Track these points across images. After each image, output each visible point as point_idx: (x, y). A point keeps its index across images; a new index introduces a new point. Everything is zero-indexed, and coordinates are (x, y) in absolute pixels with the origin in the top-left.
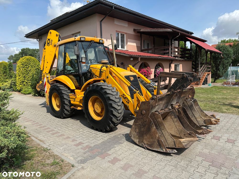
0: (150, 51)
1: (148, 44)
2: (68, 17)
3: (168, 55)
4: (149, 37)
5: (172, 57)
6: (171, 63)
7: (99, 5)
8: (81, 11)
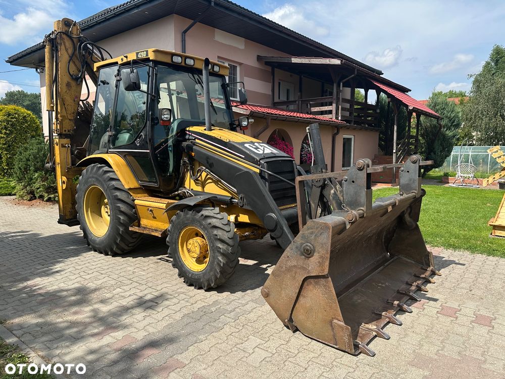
0: (292, 107)
1: (288, 91)
2: (108, 19)
3: (330, 116)
4: (291, 76)
5: (337, 121)
6: (337, 133)
8: (137, 6)
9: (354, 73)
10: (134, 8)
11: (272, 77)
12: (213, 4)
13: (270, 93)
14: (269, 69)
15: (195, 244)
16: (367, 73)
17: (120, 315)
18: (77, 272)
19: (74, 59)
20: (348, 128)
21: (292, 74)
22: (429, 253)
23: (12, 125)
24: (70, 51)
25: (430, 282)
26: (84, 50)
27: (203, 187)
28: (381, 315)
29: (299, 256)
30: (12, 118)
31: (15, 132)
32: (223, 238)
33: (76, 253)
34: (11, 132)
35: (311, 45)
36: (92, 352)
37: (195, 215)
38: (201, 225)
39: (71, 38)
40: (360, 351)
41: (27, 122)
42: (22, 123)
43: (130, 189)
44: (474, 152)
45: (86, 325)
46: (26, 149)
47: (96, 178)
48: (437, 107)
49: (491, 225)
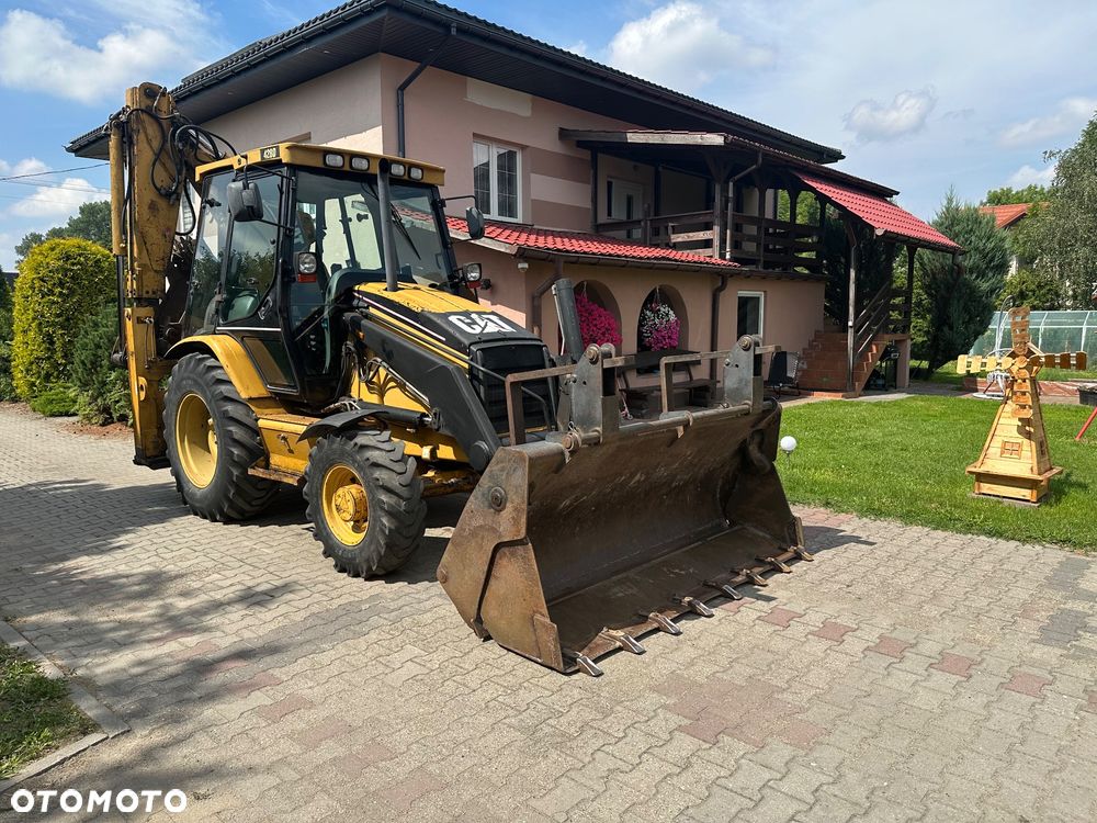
1: (630, 200)
2: (255, 66)
3: (708, 252)
4: (635, 167)
5: (725, 263)
6: (722, 288)
7: (384, 13)
8: (306, 40)
9: (756, 161)
10: (301, 43)
11: (592, 172)
12: (454, 31)
13: (588, 205)
14: (586, 155)
15: (347, 496)
16: (787, 161)
17: (206, 614)
18: (155, 546)
19: (164, 157)
20: (748, 276)
21: (638, 164)
22: (795, 518)
23: (72, 278)
24: (156, 144)
25: (781, 571)
26: (180, 141)
27: (382, 396)
28: (647, 617)
29: (486, 509)
30: (73, 264)
31: (79, 291)
32: (389, 485)
33: (161, 518)
34: (72, 292)
35: (673, 103)
36: (140, 663)
37: (345, 444)
38: (354, 461)
39: (157, 120)
40: (577, 668)
41: (102, 272)
42: (94, 274)
43: (251, 399)
44: (1052, 324)
45: (143, 626)
46: (96, 325)
47: (195, 381)
48: (957, 228)
49: (970, 472)
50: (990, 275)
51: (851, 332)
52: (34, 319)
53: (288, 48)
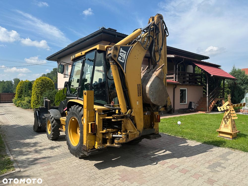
3: (173, 79)
5: (176, 82)
6: (176, 87)
7: (102, 34)
8: (88, 39)
9: (183, 60)
10: (87, 39)
11: (148, 63)
12: (116, 36)
14: (147, 59)
17: (42, 150)
23: (43, 84)
30: (44, 82)
34: (43, 87)
41: (49, 83)
42: (47, 84)
48: (235, 74)
49: (217, 131)
50: (244, 85)
51: (207, 98)
52: (35, 92)
53: (85, 40)
